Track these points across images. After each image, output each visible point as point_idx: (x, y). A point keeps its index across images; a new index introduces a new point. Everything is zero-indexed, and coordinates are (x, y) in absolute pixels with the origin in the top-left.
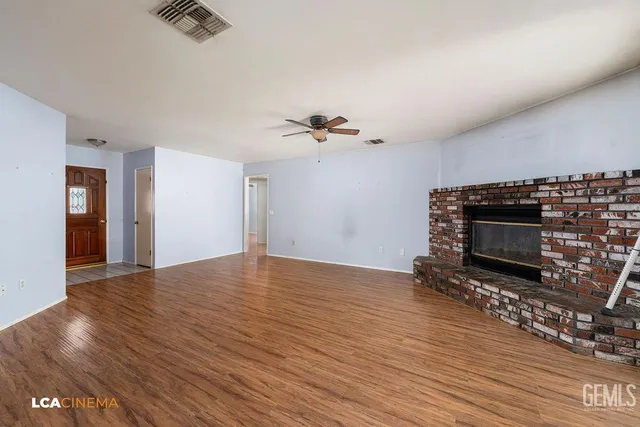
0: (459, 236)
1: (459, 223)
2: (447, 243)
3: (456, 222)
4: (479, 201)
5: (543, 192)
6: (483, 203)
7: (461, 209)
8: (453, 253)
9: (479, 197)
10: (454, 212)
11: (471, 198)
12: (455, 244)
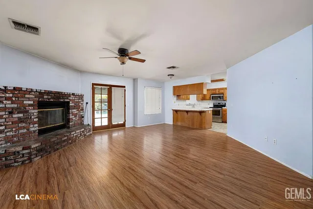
0: (35, 120)
1: (35, 112)
2: (24, 128)
3: (33, 111)
4: (49, 99)
5: (72, 98)
6: (51, 100)
7: (36, 103)
8: (31, 132)
9: (50, 97)
10: (30, 105)
11: (45, 97)
12: (32, 126)
